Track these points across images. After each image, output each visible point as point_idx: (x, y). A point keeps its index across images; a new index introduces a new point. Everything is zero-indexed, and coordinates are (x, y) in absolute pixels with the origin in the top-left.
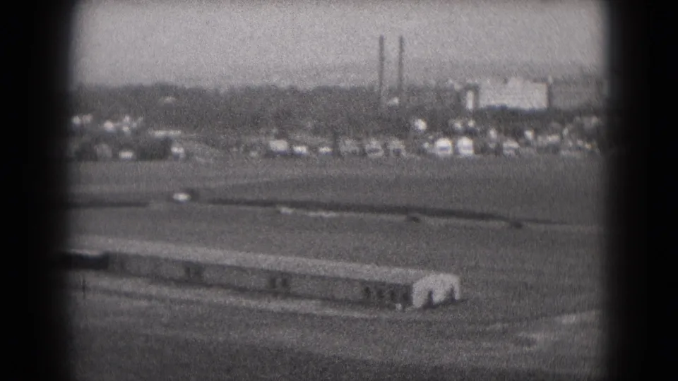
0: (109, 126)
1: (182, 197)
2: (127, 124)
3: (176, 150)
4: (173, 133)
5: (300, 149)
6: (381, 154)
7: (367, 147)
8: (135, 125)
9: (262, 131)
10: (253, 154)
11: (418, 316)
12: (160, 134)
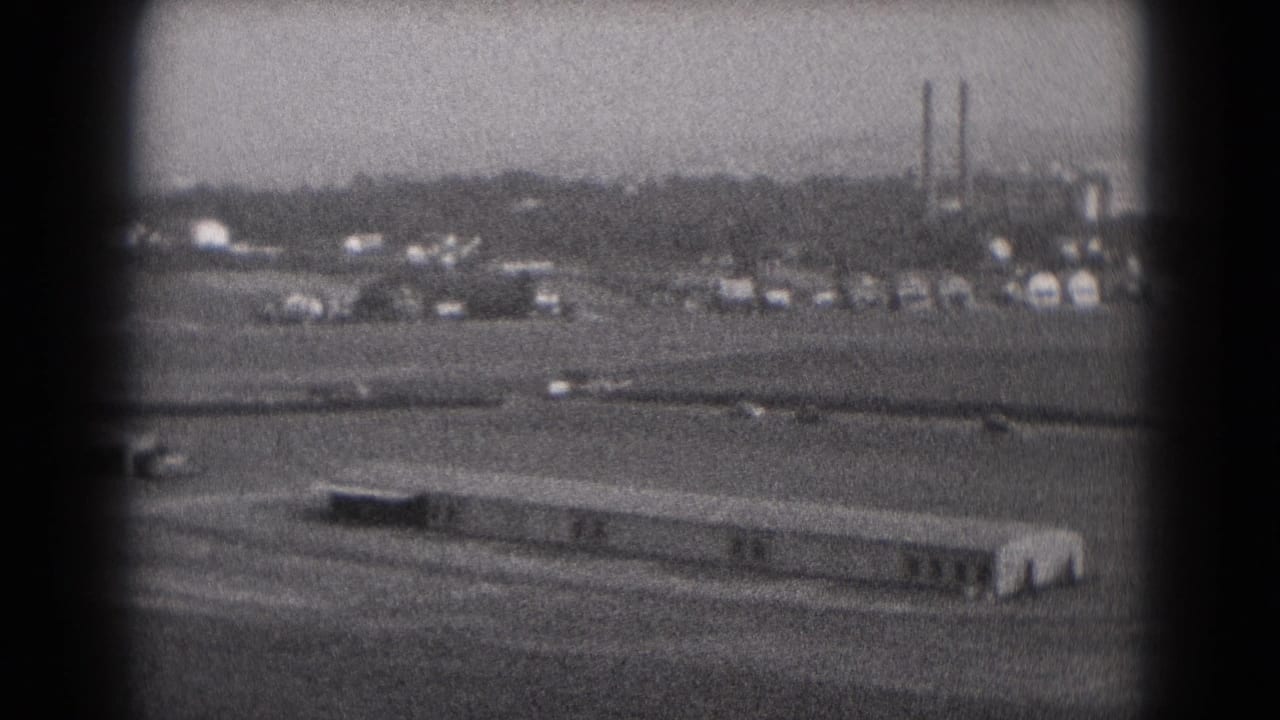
0: (415, 253)
1: (558, 387)
2: (450, 250)
3: (542, 298)
4: (535, 266)
5: (778, 296)
6: (927, 304)
7: (902, 293)
8: (466, 250)
9: (706, 260)
10: (689, 305)
11: (1007, 609)
12: (511, 268)
